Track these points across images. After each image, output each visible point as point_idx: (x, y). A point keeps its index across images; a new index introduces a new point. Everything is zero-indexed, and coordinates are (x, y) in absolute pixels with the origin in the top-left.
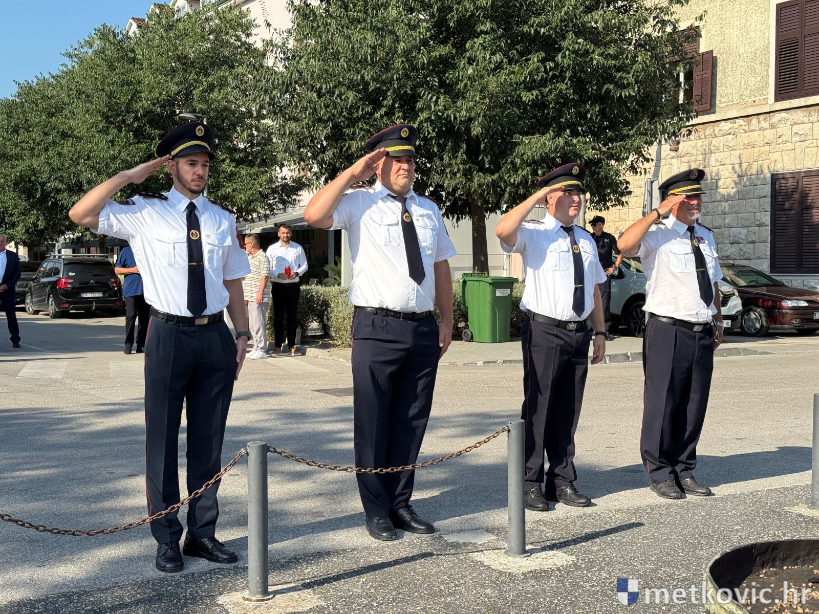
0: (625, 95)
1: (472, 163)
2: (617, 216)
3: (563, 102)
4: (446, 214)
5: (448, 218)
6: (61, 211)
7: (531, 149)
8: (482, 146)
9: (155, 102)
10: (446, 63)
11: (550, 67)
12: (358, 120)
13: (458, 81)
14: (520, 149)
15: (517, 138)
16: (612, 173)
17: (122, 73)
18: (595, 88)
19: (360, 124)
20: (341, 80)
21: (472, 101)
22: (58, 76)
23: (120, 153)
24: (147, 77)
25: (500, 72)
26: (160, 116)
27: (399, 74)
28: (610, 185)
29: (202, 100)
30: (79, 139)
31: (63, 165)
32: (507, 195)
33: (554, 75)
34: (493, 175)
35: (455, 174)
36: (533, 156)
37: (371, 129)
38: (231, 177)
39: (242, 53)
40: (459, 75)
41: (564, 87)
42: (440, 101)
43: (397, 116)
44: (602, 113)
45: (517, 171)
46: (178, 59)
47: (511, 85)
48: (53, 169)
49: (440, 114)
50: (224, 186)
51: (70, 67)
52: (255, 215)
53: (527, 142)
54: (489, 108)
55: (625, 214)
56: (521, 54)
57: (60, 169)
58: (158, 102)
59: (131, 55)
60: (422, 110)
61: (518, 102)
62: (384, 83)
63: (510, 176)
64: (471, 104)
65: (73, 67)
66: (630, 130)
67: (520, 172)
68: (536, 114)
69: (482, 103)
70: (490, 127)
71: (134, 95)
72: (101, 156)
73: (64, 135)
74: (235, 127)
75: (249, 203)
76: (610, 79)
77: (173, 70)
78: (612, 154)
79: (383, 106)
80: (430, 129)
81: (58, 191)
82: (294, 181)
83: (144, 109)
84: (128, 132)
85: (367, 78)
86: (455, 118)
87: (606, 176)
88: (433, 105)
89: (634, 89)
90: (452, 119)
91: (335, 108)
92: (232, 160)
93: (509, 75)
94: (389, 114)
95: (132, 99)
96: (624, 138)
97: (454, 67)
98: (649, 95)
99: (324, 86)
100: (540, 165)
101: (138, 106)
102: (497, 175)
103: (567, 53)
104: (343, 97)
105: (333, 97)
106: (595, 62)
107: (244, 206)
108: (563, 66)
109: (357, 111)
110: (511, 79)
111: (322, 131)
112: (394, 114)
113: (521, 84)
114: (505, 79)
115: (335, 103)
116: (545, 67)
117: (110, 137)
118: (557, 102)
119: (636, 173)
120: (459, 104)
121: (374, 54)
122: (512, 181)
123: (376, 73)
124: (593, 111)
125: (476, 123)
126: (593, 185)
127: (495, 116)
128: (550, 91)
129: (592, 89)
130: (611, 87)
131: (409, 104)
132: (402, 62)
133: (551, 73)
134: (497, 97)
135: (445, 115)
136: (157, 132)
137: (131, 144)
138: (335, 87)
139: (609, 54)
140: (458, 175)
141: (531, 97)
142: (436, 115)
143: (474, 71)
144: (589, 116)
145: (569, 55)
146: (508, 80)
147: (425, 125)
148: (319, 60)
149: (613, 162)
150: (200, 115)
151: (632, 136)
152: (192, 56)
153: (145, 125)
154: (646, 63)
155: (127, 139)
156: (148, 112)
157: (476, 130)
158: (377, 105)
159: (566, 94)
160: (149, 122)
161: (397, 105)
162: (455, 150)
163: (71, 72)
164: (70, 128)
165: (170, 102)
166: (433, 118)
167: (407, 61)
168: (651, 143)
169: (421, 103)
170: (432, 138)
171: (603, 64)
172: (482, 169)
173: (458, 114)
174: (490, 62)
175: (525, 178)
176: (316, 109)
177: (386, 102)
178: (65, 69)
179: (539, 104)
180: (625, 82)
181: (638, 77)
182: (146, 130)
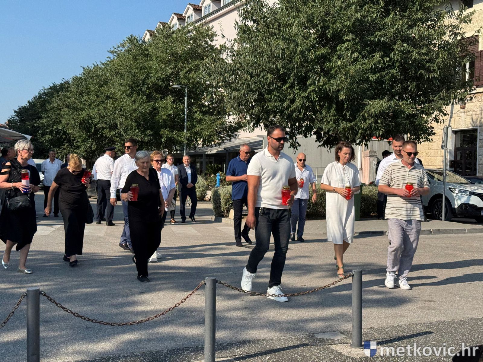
0: (432, 77)
1: (339, 116)
2: (427, 147)
3: (394, 80)
4: (324, 145)
5: (325, 147)
6: (105, 140)
7: (374, 108)
8: (345, 106)
9: (159, 79)
10: (324, 58)
11: (387, 61)
12: (273, 90)
13: (332, 68)
14: (367, 108)
15: (366, 101)
16: (423, 122)
17: (141, 63)
18: (413, 72)
19: (274, 93)
20: (264, 68)
21: (340, 80)
22: (105, 64)
23: (138, 108)
24: (154, 65)
25: (356, 63)
26: (161, 86)
27: (298, 65)
28: (422, 129)
29: (185, 77)
30: (116, 99)
31: (107, 114)
32: (359, 135)
33: (389, 64)
34: (351, 122)
35: (329, 122)
36: (375, 112)
37: (281, 96)
38: (200, 121)
39: (208, 51)
40: (332, 65)
41: (395, 71)
42: (321, 80)
43: (296, 88)
44: (418, 86)
45: (365, 121)
46: (172, 54)
47: (363, 70)
48: (101, 116)
49: (321, 87)
50: (196, 127)
51: (112, 59)
52: (213, 143)
53: (371, 103)
54: (350, 84)
55: (432, 145)
56: (370, 53)
57: (105, 116)
58: (160, 79)
59: (146, 52)
60: (310, 85)
61: (367, 80)
62: (289, 69)
63: (361, 123)
64: (339, 82)
65: (114, 59)
66: (434, 97)
67: (367, 121)
68: (378, 87)
69: (346, 81)
70: (350, 95)
71: (147, 74)
72: (128, 109)
73: (108, 97)
74: (203, 93)
75: (210, 136)
76: (423, 67)
77: (169, 61)
78: (423, 111)
79: (288, 83)
80: (315, 96)
81: (103, 129)
82: (236, 124)
83: (152, 82)
84: (143, 96)
85: (279, 67)
86: (330, 90)
87: (419, 124)
88: (317, 82)
89: (437, 73)
90: (328, 90)
91: (260, 84)
92: (201, 112)
93: (362, 65)
94: (292, 86)
95: (146, 77)
96: (430, 101)
97: (330, 61)
98: (446, 77)
99: (254, 71)
100: (380, 117)
101: (149, 81)
102: (353, 122)
103: (397, 52)
104: (265, 77)
105: (259, 77)
106: (413, 58)
107: (207, 138)
108: (394, 60)
109: (273, 86)
110: (363, 68)
111: (252, 97)
112: (294, 87)
113: (369, 70)
114: (360, 67)
115: (260, 81)
116: (384, 61)
117: (133, 99)
118: (390, 81)
119: (438, 122)
120: (332, 82)
121: (284, 53)
122: (363, 126)
123: (284, 64)
124: (412, 86)
125: (342, 93)
126: (411, 129)
127: (353, 89)
128: (387, 74)
129: (411, 73)
130: (423, 72)
131: (303, 82)
132: (300, 58)
133: (387, 64)
134: (355, 78)
135: (324, 88)
136: (159, 96)
137: (145, 103)
138: (261, 72)
139: (422, 53)
140: (331, 123)
141: (375, 78)
142: (319, 88)
143: (341, 63)
144: (409, 88)
145: (398, 53)
146: (362, 68)
147: (312, 93)
148: (252, 56)
149: (424, 116)
150: (184, 86)
151: (436, 101)
152: (180, 52)
153: (153, 92)
154: (444, 58)
155: (143, 99)
156: (155, 85)
157: (342, 97)
158: (284, 82)
159: (396, 76)
160: (155, 91)
161: (296, 82)
162: (329, 108)
163: (113, 61)
164: (111, 93)
165: (167, 79)
166: (317, 89)
167: (302, 57)
168: (447, 105)
169: (310, 81)
170: (316, 101)
171: (419, 58)
172: (345, 119)
173: (331, 88)
174: (351, 58)
175: (370, 125)
176: (249, 84)
177: (289, 80)
178: (109, 60)
179: (380, 82)
180: (432, 69)
181: (439, 66)
182: (153, 94)
